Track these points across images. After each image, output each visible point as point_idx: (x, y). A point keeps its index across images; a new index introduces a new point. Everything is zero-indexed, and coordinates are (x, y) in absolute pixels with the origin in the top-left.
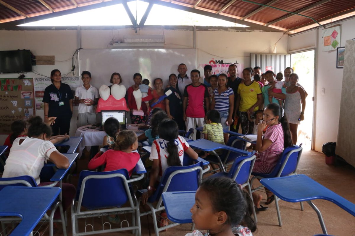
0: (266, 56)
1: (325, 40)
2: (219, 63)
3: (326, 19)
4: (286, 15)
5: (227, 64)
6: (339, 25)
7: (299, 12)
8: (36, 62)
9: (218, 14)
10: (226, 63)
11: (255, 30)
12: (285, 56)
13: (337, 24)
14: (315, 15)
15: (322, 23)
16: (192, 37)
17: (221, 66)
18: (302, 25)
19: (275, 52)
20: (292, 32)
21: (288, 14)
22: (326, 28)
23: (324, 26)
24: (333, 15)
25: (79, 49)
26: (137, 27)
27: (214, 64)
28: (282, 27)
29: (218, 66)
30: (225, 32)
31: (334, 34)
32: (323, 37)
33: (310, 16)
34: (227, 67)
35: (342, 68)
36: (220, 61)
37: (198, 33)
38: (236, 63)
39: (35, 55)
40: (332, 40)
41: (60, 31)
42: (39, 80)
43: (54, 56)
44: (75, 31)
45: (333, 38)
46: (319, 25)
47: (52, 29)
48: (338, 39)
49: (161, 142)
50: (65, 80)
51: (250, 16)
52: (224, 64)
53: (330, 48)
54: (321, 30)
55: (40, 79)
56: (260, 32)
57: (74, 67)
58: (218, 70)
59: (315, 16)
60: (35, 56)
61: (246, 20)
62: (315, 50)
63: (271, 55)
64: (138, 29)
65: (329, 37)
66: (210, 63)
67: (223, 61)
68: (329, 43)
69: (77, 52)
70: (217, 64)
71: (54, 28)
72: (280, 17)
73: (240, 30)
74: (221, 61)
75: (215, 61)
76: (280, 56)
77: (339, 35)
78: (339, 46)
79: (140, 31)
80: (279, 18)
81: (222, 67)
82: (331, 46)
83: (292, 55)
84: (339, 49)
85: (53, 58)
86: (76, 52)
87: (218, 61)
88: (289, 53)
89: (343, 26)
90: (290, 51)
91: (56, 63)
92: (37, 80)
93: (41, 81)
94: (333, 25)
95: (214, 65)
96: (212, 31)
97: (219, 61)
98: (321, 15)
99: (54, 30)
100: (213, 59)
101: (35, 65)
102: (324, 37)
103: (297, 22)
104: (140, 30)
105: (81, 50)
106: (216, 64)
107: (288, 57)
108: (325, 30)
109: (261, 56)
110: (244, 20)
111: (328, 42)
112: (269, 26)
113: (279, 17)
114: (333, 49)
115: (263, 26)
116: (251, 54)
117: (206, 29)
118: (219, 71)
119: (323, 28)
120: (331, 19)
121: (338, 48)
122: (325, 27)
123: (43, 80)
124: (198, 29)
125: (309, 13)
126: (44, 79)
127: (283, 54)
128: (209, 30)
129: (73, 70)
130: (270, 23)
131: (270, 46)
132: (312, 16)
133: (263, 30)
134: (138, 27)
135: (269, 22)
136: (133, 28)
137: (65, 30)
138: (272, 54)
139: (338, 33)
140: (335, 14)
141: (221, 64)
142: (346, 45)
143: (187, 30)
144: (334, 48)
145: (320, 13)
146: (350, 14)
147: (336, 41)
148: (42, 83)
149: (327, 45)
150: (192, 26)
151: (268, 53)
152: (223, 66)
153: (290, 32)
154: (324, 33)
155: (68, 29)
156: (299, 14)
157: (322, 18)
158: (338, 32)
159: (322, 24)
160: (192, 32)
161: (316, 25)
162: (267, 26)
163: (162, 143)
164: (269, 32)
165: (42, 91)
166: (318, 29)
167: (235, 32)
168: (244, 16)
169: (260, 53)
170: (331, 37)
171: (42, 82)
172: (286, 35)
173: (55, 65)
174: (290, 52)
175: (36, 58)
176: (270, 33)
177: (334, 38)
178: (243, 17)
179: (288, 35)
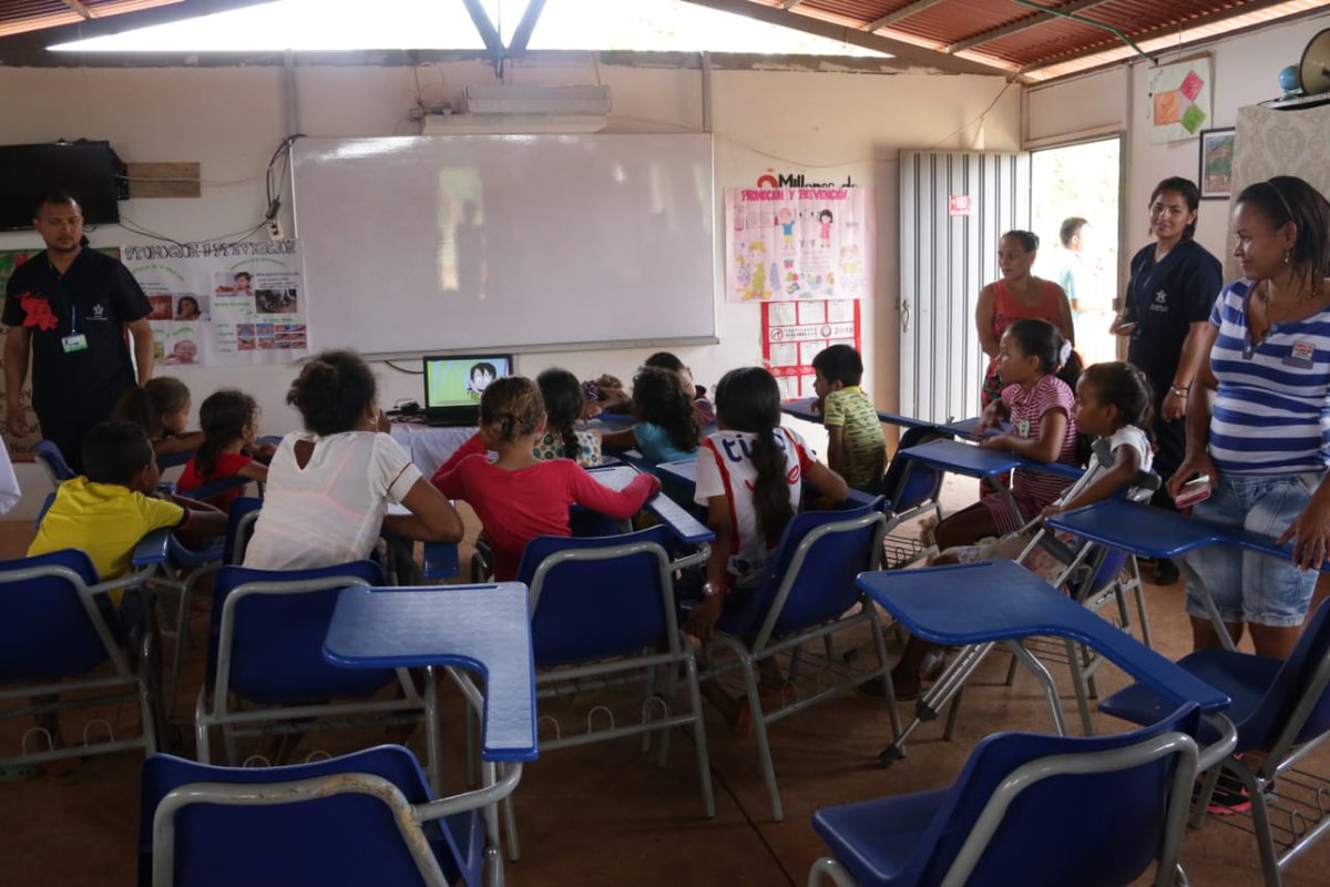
0: (950, 158)
1: (1160, 102)
2: (791, 186)
3: (1160, 33)
4: (1027, 17)
5: (817, 189)
6: (1209, 55)
7: (1075, 10)
8: (131, 186)
9: (785, 10)
10: (815, 185)
11: (912, 69)
12: (1014, 159)
13: (1201, 49)
14: (1125, 20)
15: (1149, 46)
16: (697, 93)
17: (797, 195)
18: (1073, 51)
19: (980, 145)
20: (1037, 75)
21: (1034, 14)
22: (1160, 63)
23: (1154, 56)
24: (1184, 19)
25: (294, 137)
26: (501, 54)
27: (772, 189)
28: (1002, 58)
29: (786, 195)
30: (812, 75)
31: (1190, 85)
32: (1150, 95)
33: (1108, 23)
34: (817, 197)
35: (1227, 198)
36: (795, 177)
37: (719, 77)
38: (849, 185)
39: (124, 160)
40: (1183, 104)
41: (217, 69)
42: (142, 254)
43: (198, 164)
44: (273, 71)
45: (1185, 99)
46: (1135, 53)
47: (189, 61)
48: (1202, 100)
49: (729, 440)
50: (242, 252)
51: (901, 19)
52: (809, 188)
53: (1177, 131)
54: (1144, 70)
55: (148, 253)
56: (929, 74)
57: (275, 206)
58: (785, 209)
59: (1126, 23)
60: (125, 165)
61: (882, 32)
62: (1120, 137)
63: (968, 156)
64: (507, 62)
65: (1170, 93)
66: (760, 185)
67: (803, 177)
68: (1171, 115)
69: (284, 148)
70: (785, 188)
71: (194, 59)
72: (1004, 25)
73: (860, 67)
74: (799, 177)
75: (777, 179)
76: (998, 159)
77: (1206, 90)
78: (1206, 125)
79: (515, 71)
80: (997, 28)
81: (800, 198)
82: (1179, 125)
83: (1035, 155)
84: (1206, 136)
85: (193, 169)
86: (282, 150)
87: (786, 178)
88: (1026, 150)
89: (1220, 60)
90: (1028, 140)
91: (202, 190)
92: (134, 256)
93: (150, 257)
94: (1185, 54)
95: (774, 193)
96: (766, 70)
97: (791, 177)
98: (1144, 18)
99: (193, 65)
100: (771, 170)
101: (127, 198)
102: (1154, 92)
103: (1059, 43)
104: (512, 66)
105: (299, 140)
106: (780, 189)
107: (1023, 161)
108: (1158, 70)
109: (934, 158)
110: (875, 32)
111: (1170, 112)
112: (957, 54)
113: (997, 24)
114: (1187, 134)
115: (935, 51)
116: (899, 151)
117: (744, 62)
118: (792, 211)
119: (1150, 63)
120: (1178, 35)
121: (1202, 133)
122: (1156, 61)
123: (160, 254)
124: (716, 63)
125: (1109, 12)
126: (164, 252)
127: (1005, 151)
128: (755, 66)
129: (272, 216)
130: (963, 43)
131: (961, 125)
132: (1115, 23)
133: (938, 68)
134: (506, 57)
135: (957, 41)
136: (489, 61)
137: (234, 68)
138: (970, 153)
139: (1201, 83)
140: (1194, 16)
141: (797, 189)
142: (1238, 123)
143: (679, 68)
144: (1191, 131)
145: (1144, 14)
146: (1242, 17)
147: (1195, 108)
148: (154, 267)
149: (1165, 123)
150: (698, 55)
151: (955, 150)
152: (804, 195)
153: (1028, 74)
154: (1156, 79)
155: (248, 64)
156: (1075, 16)
157: (1145, 31)
158: (1204, 75)
159: (1145, 51)
160: (697, 74)
161: (1127, 52)
162: (950, 54)
163: (733, 443)
164: (958, 74)
165: (154, 295)
166: (1131, 66)
167: (845, 74)
168: (876, 19)
169: (930, 149)
170: (1180, 94)
171: (156, 261)
172: (1015, 86)
173: (201, 199)
174: (1029, 144)
175: (129, 169)
176: (963, 77)
177: (1190, 97)
178: (871, 22)
179: (1019, 85)
